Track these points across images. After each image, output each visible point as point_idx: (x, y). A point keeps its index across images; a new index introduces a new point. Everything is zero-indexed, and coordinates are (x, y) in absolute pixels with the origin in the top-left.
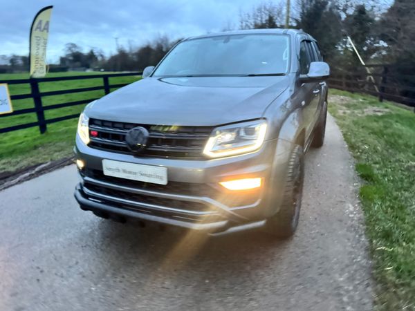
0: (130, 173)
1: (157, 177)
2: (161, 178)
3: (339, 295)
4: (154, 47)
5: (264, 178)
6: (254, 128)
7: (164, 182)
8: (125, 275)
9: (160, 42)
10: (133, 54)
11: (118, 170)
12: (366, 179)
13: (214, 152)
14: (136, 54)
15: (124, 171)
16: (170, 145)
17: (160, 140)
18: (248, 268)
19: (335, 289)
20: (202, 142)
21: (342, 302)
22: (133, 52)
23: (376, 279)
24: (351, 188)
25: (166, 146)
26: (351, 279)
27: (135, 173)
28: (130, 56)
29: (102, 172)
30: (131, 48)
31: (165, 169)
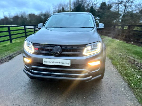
0: (55, 63)
1: (67, 63)
2: (69, 64)
3: (125, 94)
4: (20, 16)
5: (101, 61)
6: (97, 45)
7: (69, 65)
8: (55, 101)
9: (22, 14)
10: (11, 19)
11: (50, 62)
12: (111, 59)
13: (87, 53)
14: (12, 18)
15: (53, 62)
16: (71, 52)
17: (66, 50)
18: (95, 91)
19: (123, 93)
20: (82, 50)
21: (127, 96)
22: (11, 18)
23: (131, 88)
24: (109, 62)
25: (69, 52)
26: (125, 89)
27: (58, 63)
28: (10, 19)
29: (43, 63)
30: (10, 16)
31: (70, 60)
